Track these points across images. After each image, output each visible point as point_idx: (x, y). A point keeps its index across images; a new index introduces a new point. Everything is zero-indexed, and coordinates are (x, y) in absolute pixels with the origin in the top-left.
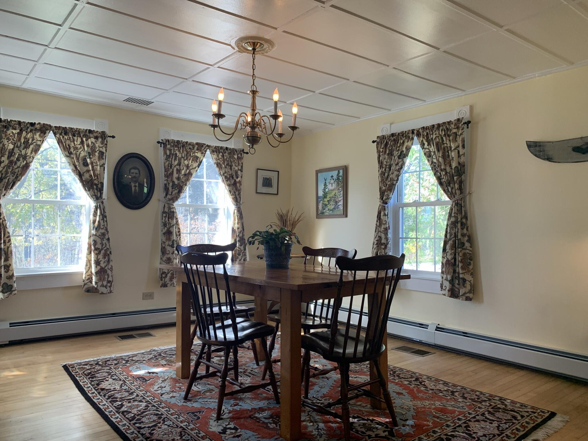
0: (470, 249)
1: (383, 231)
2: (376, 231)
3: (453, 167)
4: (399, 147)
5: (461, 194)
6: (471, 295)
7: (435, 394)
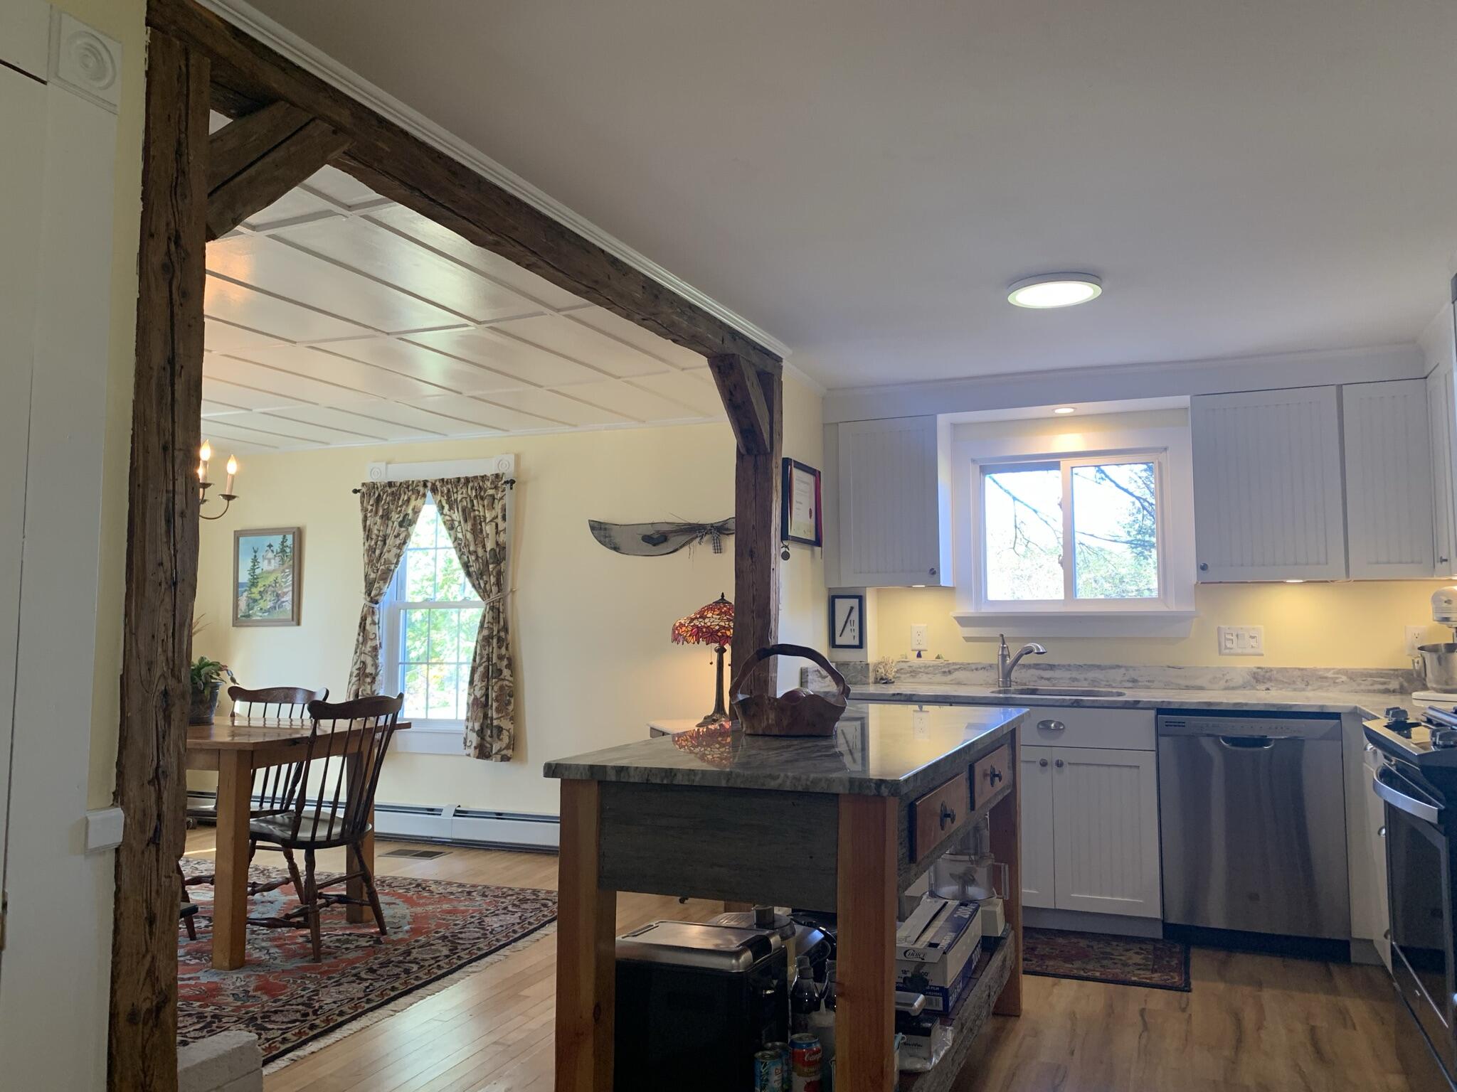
0: (511, 679)
1: (369, 652)
2: (356, 652)
3: (488, 549)
4: (401, 506)
5: (499, 592)
6: (509, 753)
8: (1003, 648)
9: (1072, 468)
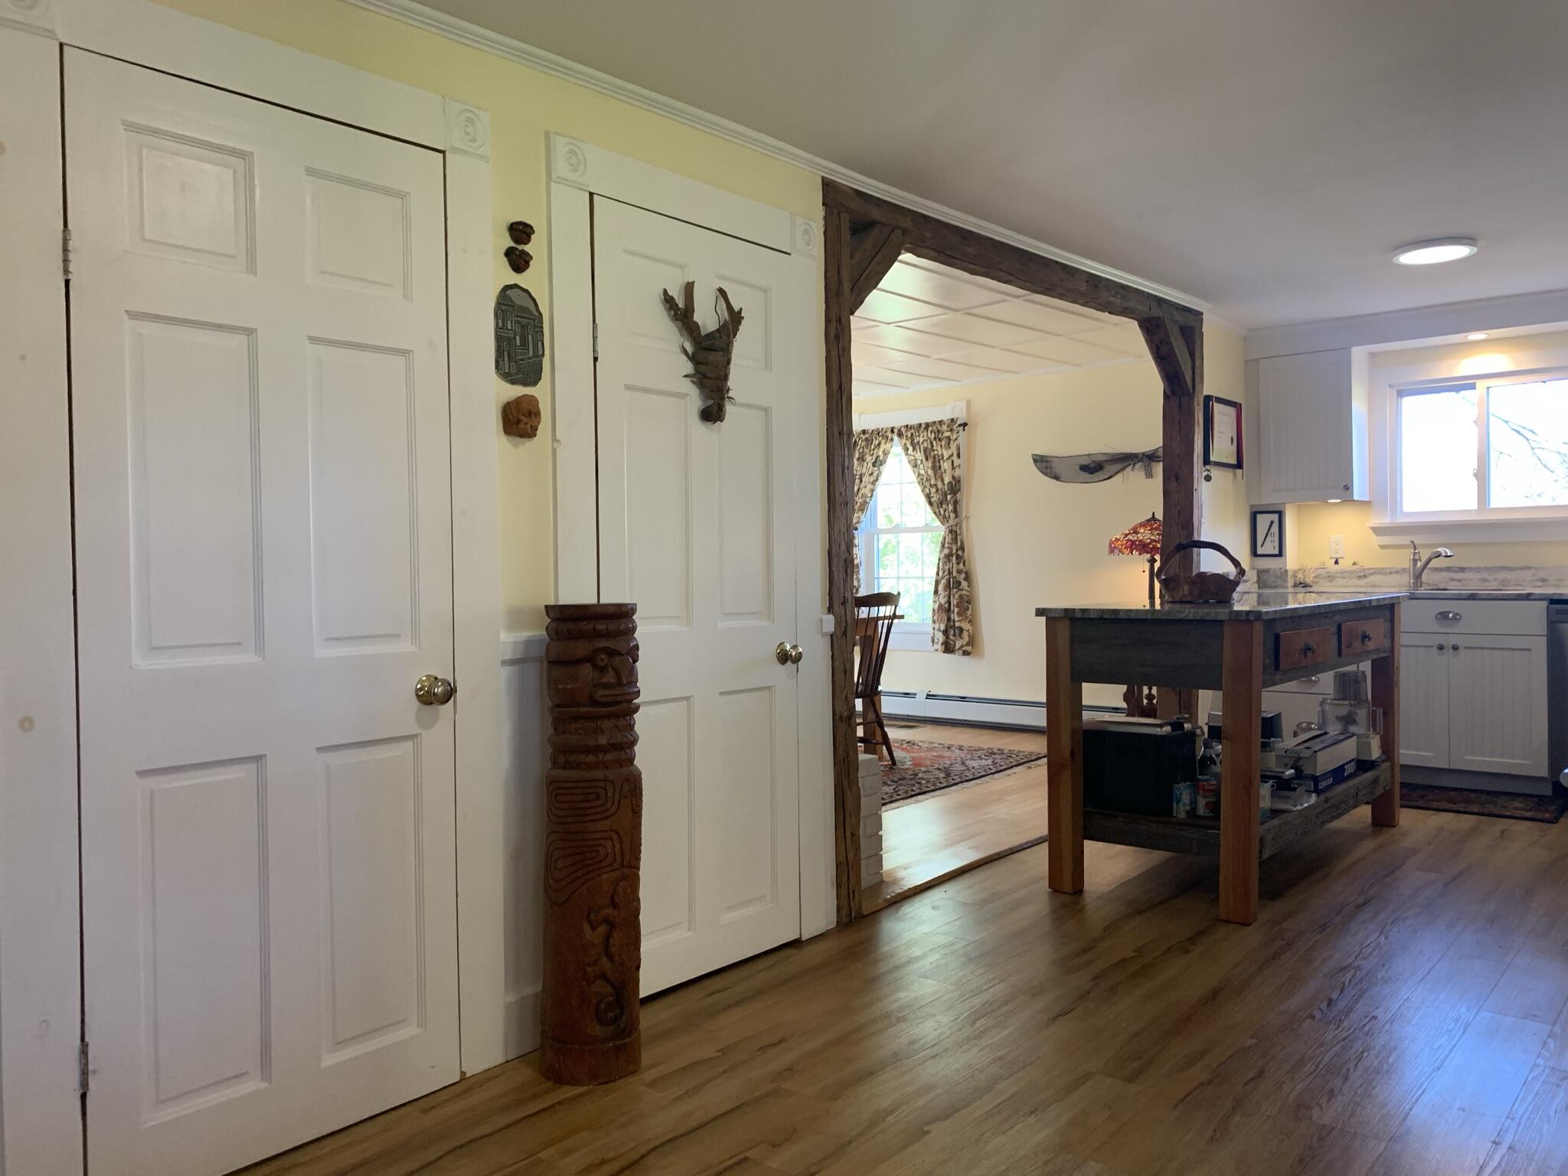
0: (968, 589)
3: (946, 482)
4: (874, 450)
5: (956, 517)
6: (969, 648)
7: (929, 749)
8: (1415, 554)
9: (1488, 388)
